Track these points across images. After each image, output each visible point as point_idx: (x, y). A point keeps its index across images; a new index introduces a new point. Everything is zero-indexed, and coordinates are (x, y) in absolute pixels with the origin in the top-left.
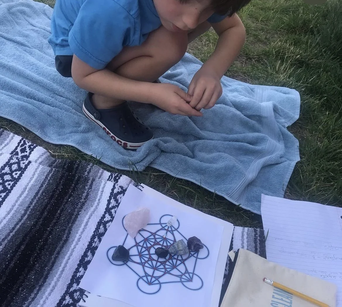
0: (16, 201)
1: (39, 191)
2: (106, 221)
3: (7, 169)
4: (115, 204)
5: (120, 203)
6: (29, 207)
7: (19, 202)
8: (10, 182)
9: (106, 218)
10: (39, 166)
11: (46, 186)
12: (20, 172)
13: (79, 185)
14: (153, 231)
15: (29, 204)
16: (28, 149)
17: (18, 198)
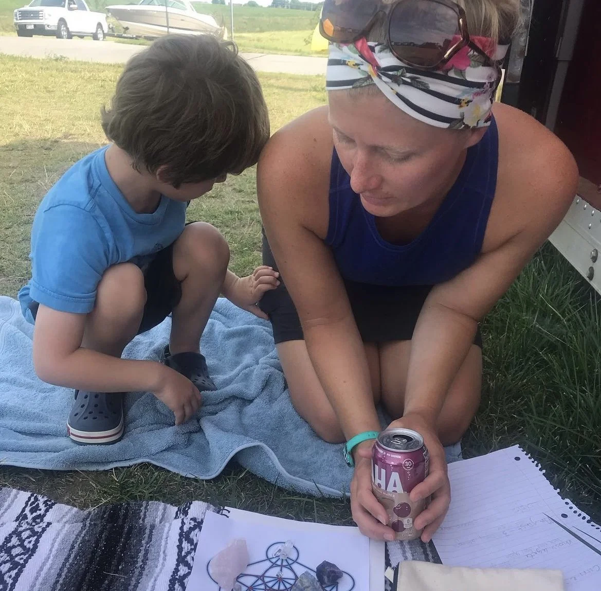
0: (36, 579)
1: (69, 556)
2: (182, 575)
3: (15, 541)
4: (189, 548)
5: (197, 544)
6: (57, 582)
7: (40, 580)
8: (22, 556)
9: (181, 571)
10: (65, 525)
11: (79, 545)
12: (36, 537)
13: (132, 539)
14: (260, 574)
15: (57, 578)
16: (42, 506)
17: (37, 573)
